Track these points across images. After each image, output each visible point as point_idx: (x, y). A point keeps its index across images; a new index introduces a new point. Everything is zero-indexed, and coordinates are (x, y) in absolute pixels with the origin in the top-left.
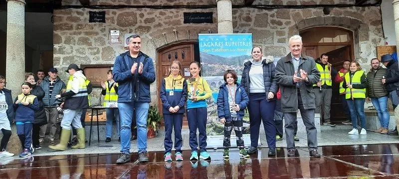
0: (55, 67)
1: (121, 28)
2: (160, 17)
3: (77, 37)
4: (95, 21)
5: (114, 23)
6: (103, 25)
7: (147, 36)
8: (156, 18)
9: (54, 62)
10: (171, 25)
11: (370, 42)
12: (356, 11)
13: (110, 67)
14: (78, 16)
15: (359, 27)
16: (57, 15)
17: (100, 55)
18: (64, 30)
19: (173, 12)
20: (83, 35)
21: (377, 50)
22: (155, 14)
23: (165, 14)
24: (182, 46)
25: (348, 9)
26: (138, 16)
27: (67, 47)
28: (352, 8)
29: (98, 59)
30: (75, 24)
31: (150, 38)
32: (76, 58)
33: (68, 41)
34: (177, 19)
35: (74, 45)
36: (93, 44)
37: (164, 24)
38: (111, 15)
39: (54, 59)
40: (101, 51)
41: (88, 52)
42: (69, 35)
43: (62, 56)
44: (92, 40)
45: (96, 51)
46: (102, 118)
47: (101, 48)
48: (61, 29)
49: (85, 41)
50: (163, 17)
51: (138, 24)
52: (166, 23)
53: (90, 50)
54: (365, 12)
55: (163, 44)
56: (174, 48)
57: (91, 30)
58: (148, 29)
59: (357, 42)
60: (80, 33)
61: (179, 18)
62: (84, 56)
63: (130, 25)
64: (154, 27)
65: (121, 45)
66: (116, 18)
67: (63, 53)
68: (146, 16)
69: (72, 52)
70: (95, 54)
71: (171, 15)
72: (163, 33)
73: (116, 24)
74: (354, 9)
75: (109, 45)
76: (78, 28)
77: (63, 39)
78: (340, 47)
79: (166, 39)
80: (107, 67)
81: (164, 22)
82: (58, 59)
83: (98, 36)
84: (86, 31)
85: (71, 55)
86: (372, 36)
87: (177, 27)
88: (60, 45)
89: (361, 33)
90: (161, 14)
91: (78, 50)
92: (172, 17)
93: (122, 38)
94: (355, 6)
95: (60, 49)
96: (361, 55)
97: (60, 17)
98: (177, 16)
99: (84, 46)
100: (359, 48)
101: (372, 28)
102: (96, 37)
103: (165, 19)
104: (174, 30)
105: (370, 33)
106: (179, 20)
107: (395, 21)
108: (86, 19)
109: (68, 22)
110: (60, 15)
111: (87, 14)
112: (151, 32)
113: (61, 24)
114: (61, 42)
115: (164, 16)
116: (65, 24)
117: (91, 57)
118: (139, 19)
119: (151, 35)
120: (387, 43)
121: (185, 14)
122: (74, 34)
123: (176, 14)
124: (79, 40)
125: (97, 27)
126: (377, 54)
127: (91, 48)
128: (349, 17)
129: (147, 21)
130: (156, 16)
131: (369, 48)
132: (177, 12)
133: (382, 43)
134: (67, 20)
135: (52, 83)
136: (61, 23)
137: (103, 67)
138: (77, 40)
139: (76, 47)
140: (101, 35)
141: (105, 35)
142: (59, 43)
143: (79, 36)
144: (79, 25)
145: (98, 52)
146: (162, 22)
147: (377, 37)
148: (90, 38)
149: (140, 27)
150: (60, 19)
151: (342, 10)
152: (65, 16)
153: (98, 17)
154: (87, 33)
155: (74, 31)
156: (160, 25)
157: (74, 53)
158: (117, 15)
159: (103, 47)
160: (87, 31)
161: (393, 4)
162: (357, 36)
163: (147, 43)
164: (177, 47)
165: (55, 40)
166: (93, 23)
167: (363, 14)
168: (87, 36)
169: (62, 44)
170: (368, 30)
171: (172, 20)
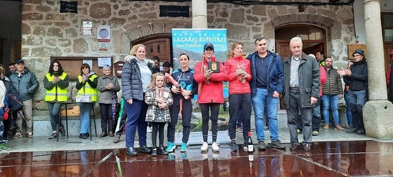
0: (23, 58)
1: (94, 19)
2: (135, 9)
3: (47, 28)
4: (66, 12)
5: (87, 14)
6: (75, 16)
7: (121, 28)
8: (131, 10)
9: (22, 53)
10: (146, 18)
11: (342, 40)
12: (329, 9)
13: (82, 60)
14: (48, 6)
15: (332, 25)
16: (26, 4)
17: (71, 47)
18: (33, 20)
19: (148, 5)
20: (53, 26)
21: (348, 48)
22: (129, 6)
23: (140, 6)
24: (158, 40)
25: (322, 7)
26: (112, 7)
27: (37, 38)
28: (326, 7)
29: (70, 51)
30: (44, 14)
31: (125, 30)
32: (45, 50)
33: (37, 32)
34: (153, 12)
35: (44, 35)
36: (64, 36)
37: (139, 17)
38: (84, 6)
39: (22, 50)
40: (73, 43)
41: (58, 44)
42: (38, 25)
43: (30, 47)
44: (63, 31)
45: (67, 42)
46: (73, 113)
47: (72, 40)
48: (30, 19)
49: (56, 32)
50: (138, 9)
51: (112, 16)
52: (141, 16)
53: (61, 42)
54: (338, 11)
55: (138, 37)
56: (150, 41)
57: (62, 21)
58: (122, 21)
59: (330, 40)
60: (50, 24)
61: (155, 11)
62: (55, 47)
63: (104, 16)
64: (129, 19)
65: (94, 37)
66: (88, 9)
67: (32, 44)
68: (120, 8)
69: (42, 43)
70: (66, 46)
71: (147, 7)
72: (138, 26)
73: (88, 15)
74: (328, 8)
75: (81, 37)
76: (48, 18)
77: (32, 29)
78: (314, 44)
79: (141, 32)
80: (79, 60)
81: (140, 15)
82: (27, 50)
83: (70, 27)
84: (56, 21)
85: (40, 46)
86: (344, 34)
87: (152, 20)
88: (29, 35)
89: (334, 31)
90: (136, 5)
91: (47, 41)
92: (147, 10)
93: (94, 30)
94: (328, 4)
95: (28, 40)
96: (333, 53)
97: (29, 6)
98: (152, 9)
99: (55, 37)
100: (332, 46)
101: (344, 26)
102: (68, 28)
103: (141, 11)
104: (149, 23)
105: (342, 31)
106: (155, 13)
107: (365, 20)
108: (56, 9)
109: (38, 12)
110: (30, 4)
111: (58, 3)
112: (125, 24)
113: (30, 14)
114: (30, 32)
115: (140, 9)
116: (35, 14)
117: (62, 49)
118: (113, 10)
119: (125, 27)
120: (358, 42)
121: (161, 7)
122: (44, 24)
123: (151, 6)
124: (49, 31)
125: (68, 17)
126: (348, 52)
127: (62, 40)
128: (323, 15)
129: (121, 13)
130: (131, 8)
131: (341, 46)
132: (153, 5)
133: (353, 42)
134: (36, 9)
135: (19, 75)
136: (30, 12)
137: (75, 60)
138: (47, 31)
139: (46, 38)
140: (72, 26)
141: (77, 26)
142: (27, 34)
143: (50, 27)
144: (49, 15)
145: (69, 44)
146: (137, 15)
147: (349, 36)
148: (61, 29)
149: (114, 19)
150: (29, 8)
151: (316, 8)
152: (35, 6)
153: (70, 7)
154: (57, 24)
155: (44, 21)
156: (135, 17)
157: (44, 44)
158: (90, 6)
159: (75, 38)
160: (58, 21)
161: (364, 4)
162: (330, 34)
163: (122, 36)
164: (153, 41)
165: (23, 30)
166: (64, 14)
167: (336, 13)
168: (58, 27)
169: (31, 35)
170: (340, 28)
171: (147, 13)
